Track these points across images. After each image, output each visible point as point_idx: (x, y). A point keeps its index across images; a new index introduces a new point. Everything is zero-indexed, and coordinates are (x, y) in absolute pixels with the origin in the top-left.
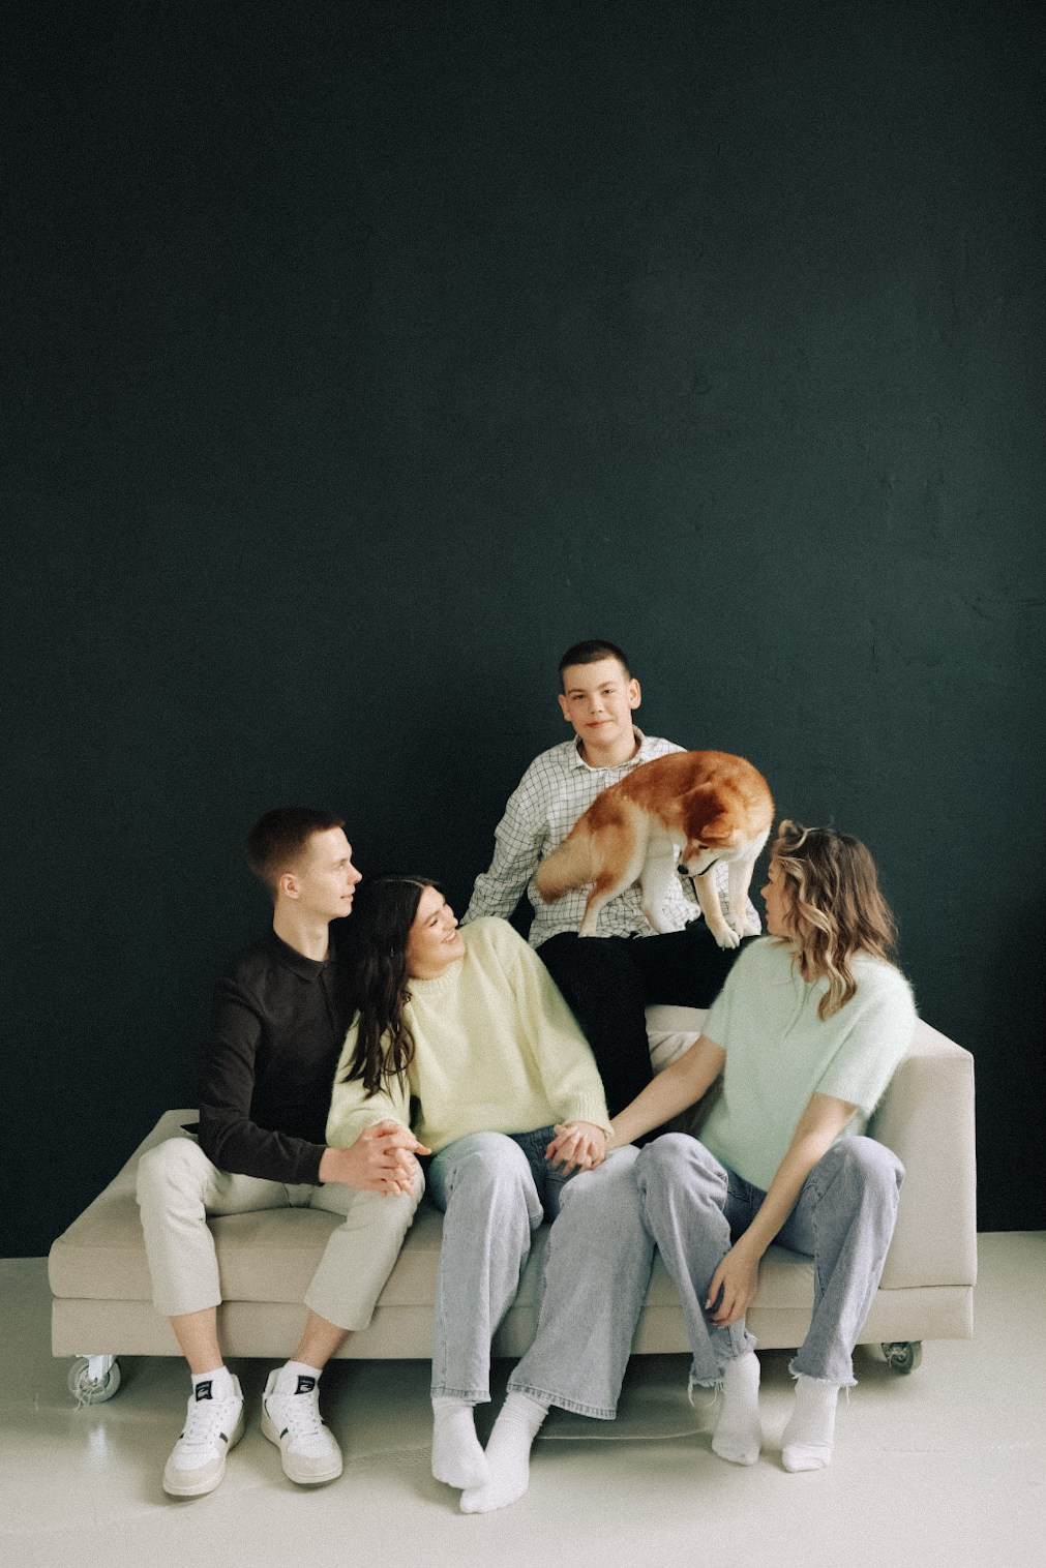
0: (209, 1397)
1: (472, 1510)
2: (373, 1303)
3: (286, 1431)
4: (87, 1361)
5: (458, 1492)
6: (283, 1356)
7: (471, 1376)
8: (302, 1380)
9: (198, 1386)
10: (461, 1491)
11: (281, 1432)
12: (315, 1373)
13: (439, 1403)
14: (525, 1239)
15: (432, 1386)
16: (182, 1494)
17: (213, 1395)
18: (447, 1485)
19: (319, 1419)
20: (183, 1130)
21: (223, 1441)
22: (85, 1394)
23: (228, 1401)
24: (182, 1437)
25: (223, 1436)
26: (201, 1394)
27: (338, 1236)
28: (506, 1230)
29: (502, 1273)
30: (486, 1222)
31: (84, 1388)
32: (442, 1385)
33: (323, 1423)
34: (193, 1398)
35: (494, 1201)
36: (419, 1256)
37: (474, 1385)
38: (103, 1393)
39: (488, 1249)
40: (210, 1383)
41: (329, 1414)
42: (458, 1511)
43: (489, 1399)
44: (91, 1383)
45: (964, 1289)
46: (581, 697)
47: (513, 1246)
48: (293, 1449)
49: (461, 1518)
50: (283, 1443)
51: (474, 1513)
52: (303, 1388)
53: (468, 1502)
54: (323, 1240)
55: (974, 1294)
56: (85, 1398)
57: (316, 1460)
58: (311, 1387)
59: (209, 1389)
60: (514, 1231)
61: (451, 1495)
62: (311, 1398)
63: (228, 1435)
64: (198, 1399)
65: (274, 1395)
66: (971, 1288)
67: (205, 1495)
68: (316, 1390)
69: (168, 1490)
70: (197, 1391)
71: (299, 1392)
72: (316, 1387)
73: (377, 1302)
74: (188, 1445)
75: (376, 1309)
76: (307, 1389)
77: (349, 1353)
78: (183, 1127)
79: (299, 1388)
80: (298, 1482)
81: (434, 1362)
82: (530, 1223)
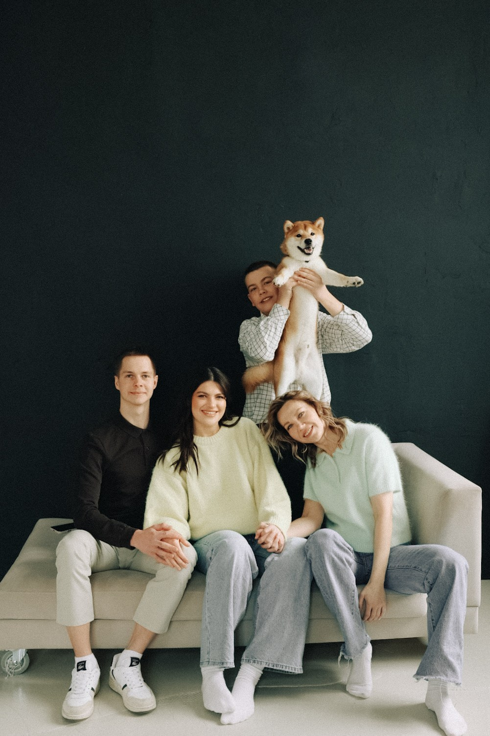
0: (84, 669)
1: (228, 722)
2: (170, 620)
3: (126, 686)
4: (11, 652)
5: (219, 715)
6: (120, 647)
7: (225, 654)
8: (133, 659)
9: (78, 663)
10: (220, 714)
11: (122, 687)
12: (139, 656)
13: (205, 670)
14: (250, 585)
15: (201, 661)
16: (73, 719)
17: (87, 668)
18: (213, 712)
19: (142, 679)
20: (52, 529)
21: (92, 691)
22: (10, 670)
23: (94, 671)
24: (70, 690)
25: (92, 689)
26: (80, 667)
27: (151, 585)
28: (241, 580)
29: (239, 601)
30: (230, 575)
31: (10, 667)
32: (207, 660)
33: (144, 681)
34: (75, 670)
35: (234, 566)
36: (195, 594)
37: (227, 659)
38: (20, 669)
39: (232, 589)
40: (85, 662)
41: (147, 677)
42: (220, 724)
43: (234, 667)
44: (13, 664)
45: (474, 608)
46: (255, 289)
47: (244, 588)
48: (131, 694)
49: (221, 727)
50: (123, 693)
51: (229, 724)
52: (133, 663)
53: (225, 719)
54: (143, 588)
55: (479, 610)
56: (11, 672)
57: (143, 700)
58: (137, 663)
59: (84, 665)
60: (244, 580)
61: (216, 716)
62: (137, 668)
63: (95, 688)
64: (78, 670)
65: (117, 668)
66: (478, 608)
67: (85, 719)
68: (139, 665)
69: (65, 717)
70: (78, 667)
71: (131, 665)
72: (140, 663)
73: (172, 619)
74: (75, 694)
75: (171, 622)
76: (135, 664)
77: (156, 645)
78: (53, 527)
79: (131, 663)
80: (134, 711)
81: (201, 649)
82: (252, 576)
